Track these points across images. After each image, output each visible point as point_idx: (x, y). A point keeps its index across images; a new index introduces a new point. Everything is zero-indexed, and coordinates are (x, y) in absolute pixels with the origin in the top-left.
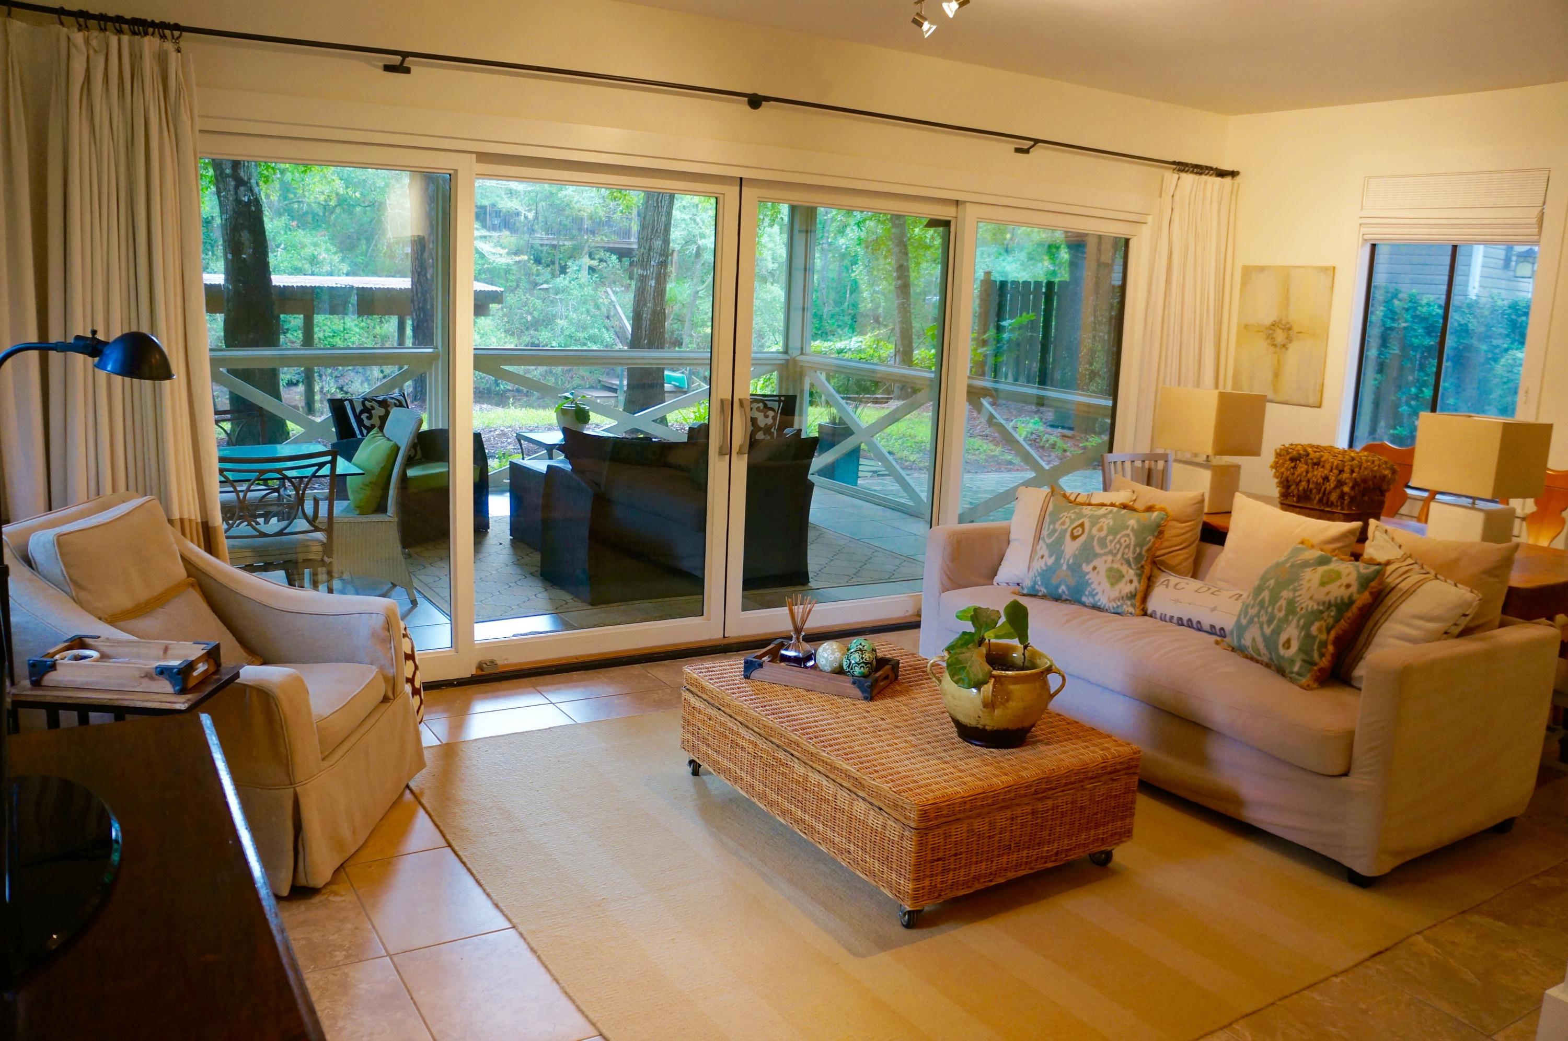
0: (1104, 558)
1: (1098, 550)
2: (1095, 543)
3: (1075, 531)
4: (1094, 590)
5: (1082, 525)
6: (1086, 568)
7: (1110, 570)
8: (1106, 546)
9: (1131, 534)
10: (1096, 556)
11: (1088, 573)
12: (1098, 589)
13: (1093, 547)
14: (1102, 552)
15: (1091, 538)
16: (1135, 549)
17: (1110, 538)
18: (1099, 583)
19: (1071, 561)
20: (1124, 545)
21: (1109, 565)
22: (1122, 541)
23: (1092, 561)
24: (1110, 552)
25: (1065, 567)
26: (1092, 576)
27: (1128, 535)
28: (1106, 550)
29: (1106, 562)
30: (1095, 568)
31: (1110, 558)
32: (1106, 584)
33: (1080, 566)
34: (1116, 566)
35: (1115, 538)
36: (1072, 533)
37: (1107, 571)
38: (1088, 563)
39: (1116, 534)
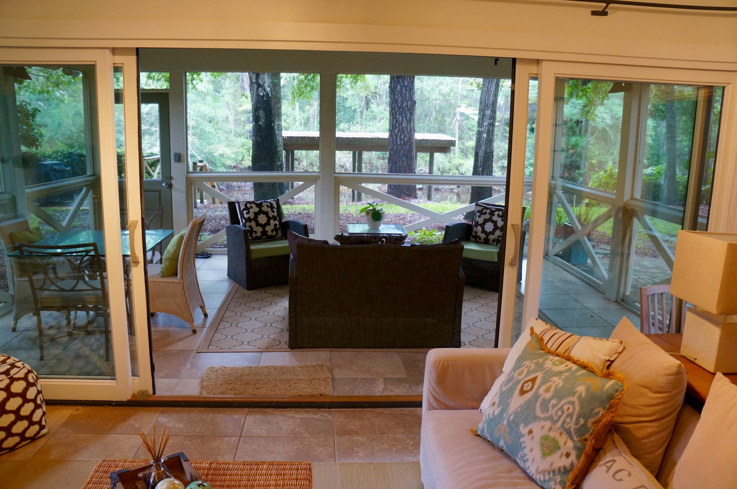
0: (542, 423)
1: (538, 413)
2: (538, 404)
3: (526, 385)
4: (525, 455)
5: (533, 380)
6: (524, 430)
7: (545, 438)
8: (548, 411)
9: (577, 404)
10: (536, 418)
11: (523, 436)
12: (530, 456)
13: (534, 409)
14: (542, 416)
15: (536, 397)
16: (578, 419)
17: (554, 402)
18: (531, 450)
19: (512, 418)
20: (566, 413)
21: (545, 432)
22: (565, 407)
23: (529, 423)
24: (550, 418)
25: (505, 422)
26: (526, 440)
27: (573, 403)
28: (547, 415)
29: (543, 427)
30: (530, 432)
31: (548, 424)
32: (537, 452)
33: (517, 426)
34: (552, 434)
35: (558, 403)
36: (522, 387)
37: (542, 438)
38: (526, 425)
39: (560, 399)
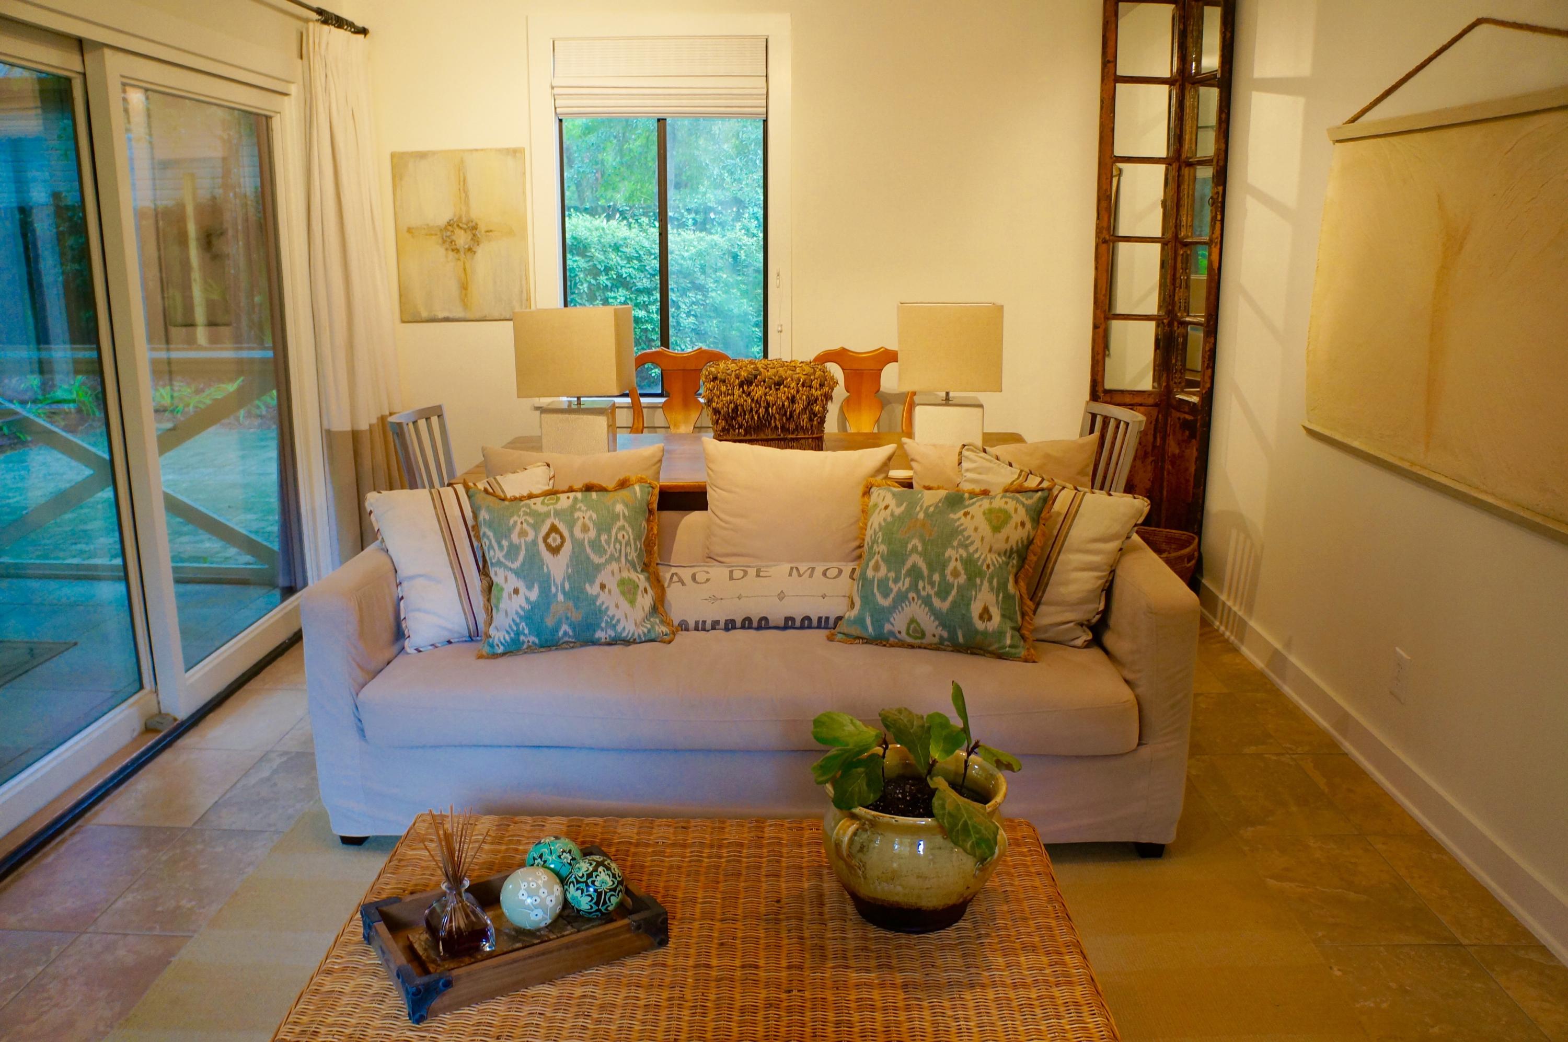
0: (609, 568)
1: (596, 559)
2: (588, 550)
3: (550, 540)
4: (612, 618)
5: (554, 529)
6: (592, 590)
7: (622, 582)
8: (605, 551)
9: (627, 526)
10: (598, 568)
11: (598, 596)
12: (619, 614)
13: (588, 558)
14: (602, 560)
15: (578, 545)
16: (635, 543)
17: (604, 537)
18: (617, 606)
19: (567, 586)
20: (624, 543)
21: (618, 577)
22: (620, 536)
23: (595, 577)
24: (612, 558)
25: (561, 597)
26: (603, 598)
27: (622, 528)
28: (607, 556)
29: (613, 573)
30: (603, 587)
31: (614, 566)
32: (624, 604)
33: (582, 590)
34: (625, 574)
35: (610, 537)
36: (548, 546)
37: (618, 585)
38: (592, 583)
39: (609, 531)
